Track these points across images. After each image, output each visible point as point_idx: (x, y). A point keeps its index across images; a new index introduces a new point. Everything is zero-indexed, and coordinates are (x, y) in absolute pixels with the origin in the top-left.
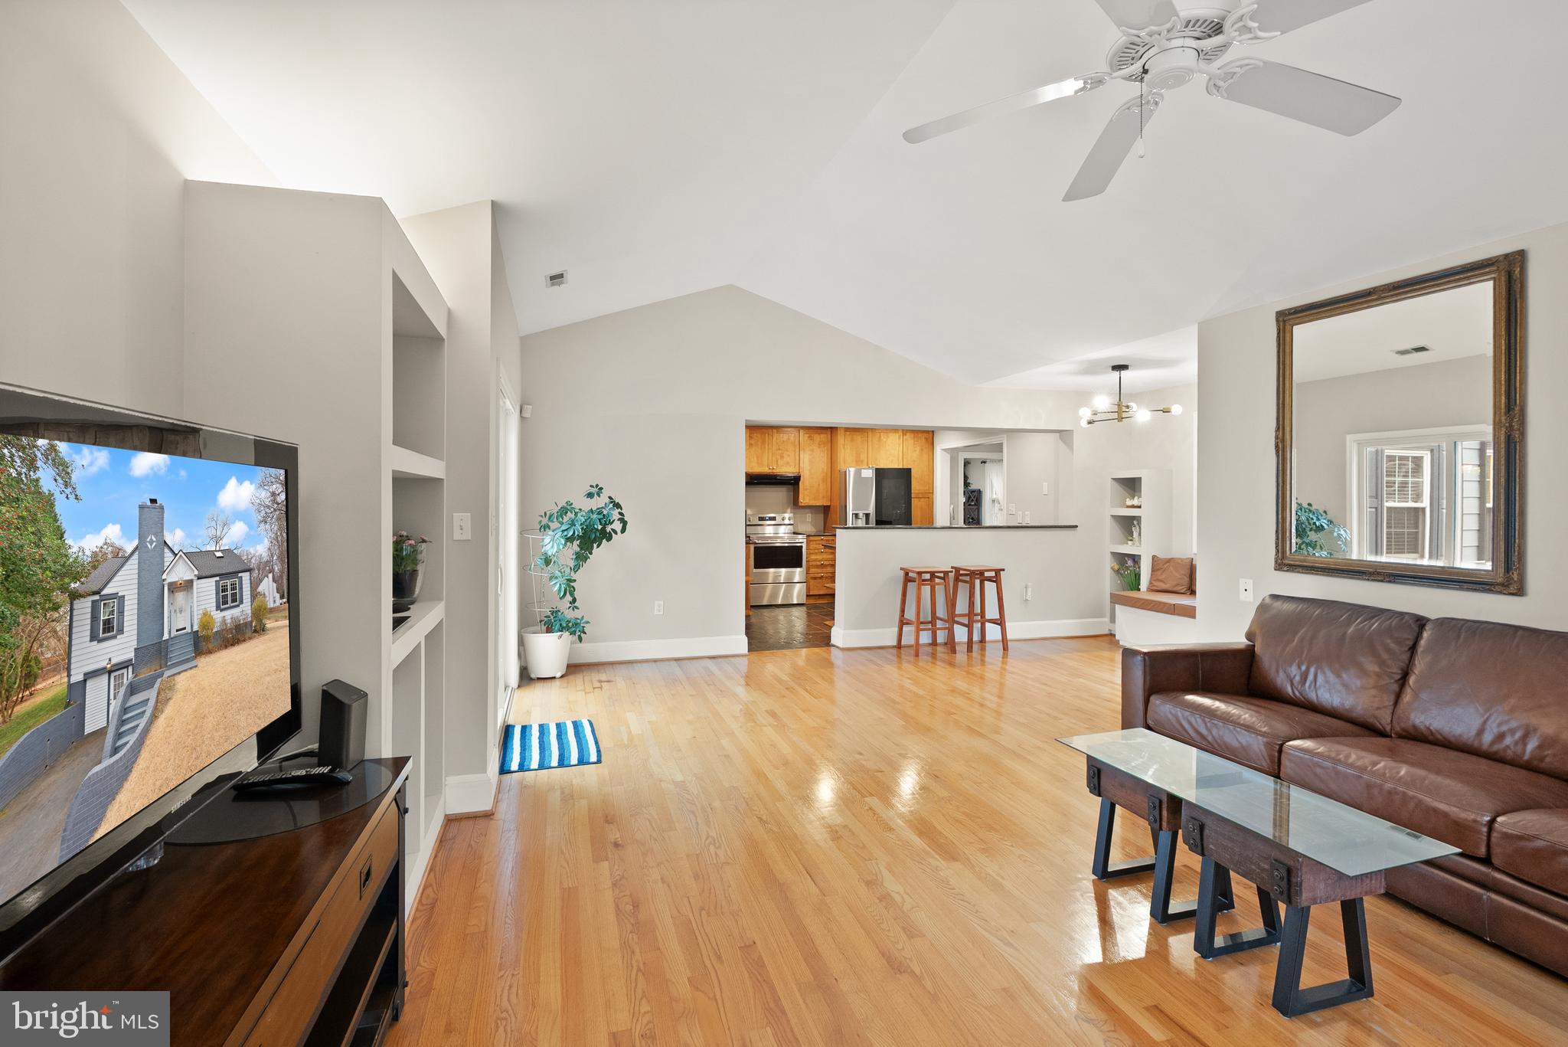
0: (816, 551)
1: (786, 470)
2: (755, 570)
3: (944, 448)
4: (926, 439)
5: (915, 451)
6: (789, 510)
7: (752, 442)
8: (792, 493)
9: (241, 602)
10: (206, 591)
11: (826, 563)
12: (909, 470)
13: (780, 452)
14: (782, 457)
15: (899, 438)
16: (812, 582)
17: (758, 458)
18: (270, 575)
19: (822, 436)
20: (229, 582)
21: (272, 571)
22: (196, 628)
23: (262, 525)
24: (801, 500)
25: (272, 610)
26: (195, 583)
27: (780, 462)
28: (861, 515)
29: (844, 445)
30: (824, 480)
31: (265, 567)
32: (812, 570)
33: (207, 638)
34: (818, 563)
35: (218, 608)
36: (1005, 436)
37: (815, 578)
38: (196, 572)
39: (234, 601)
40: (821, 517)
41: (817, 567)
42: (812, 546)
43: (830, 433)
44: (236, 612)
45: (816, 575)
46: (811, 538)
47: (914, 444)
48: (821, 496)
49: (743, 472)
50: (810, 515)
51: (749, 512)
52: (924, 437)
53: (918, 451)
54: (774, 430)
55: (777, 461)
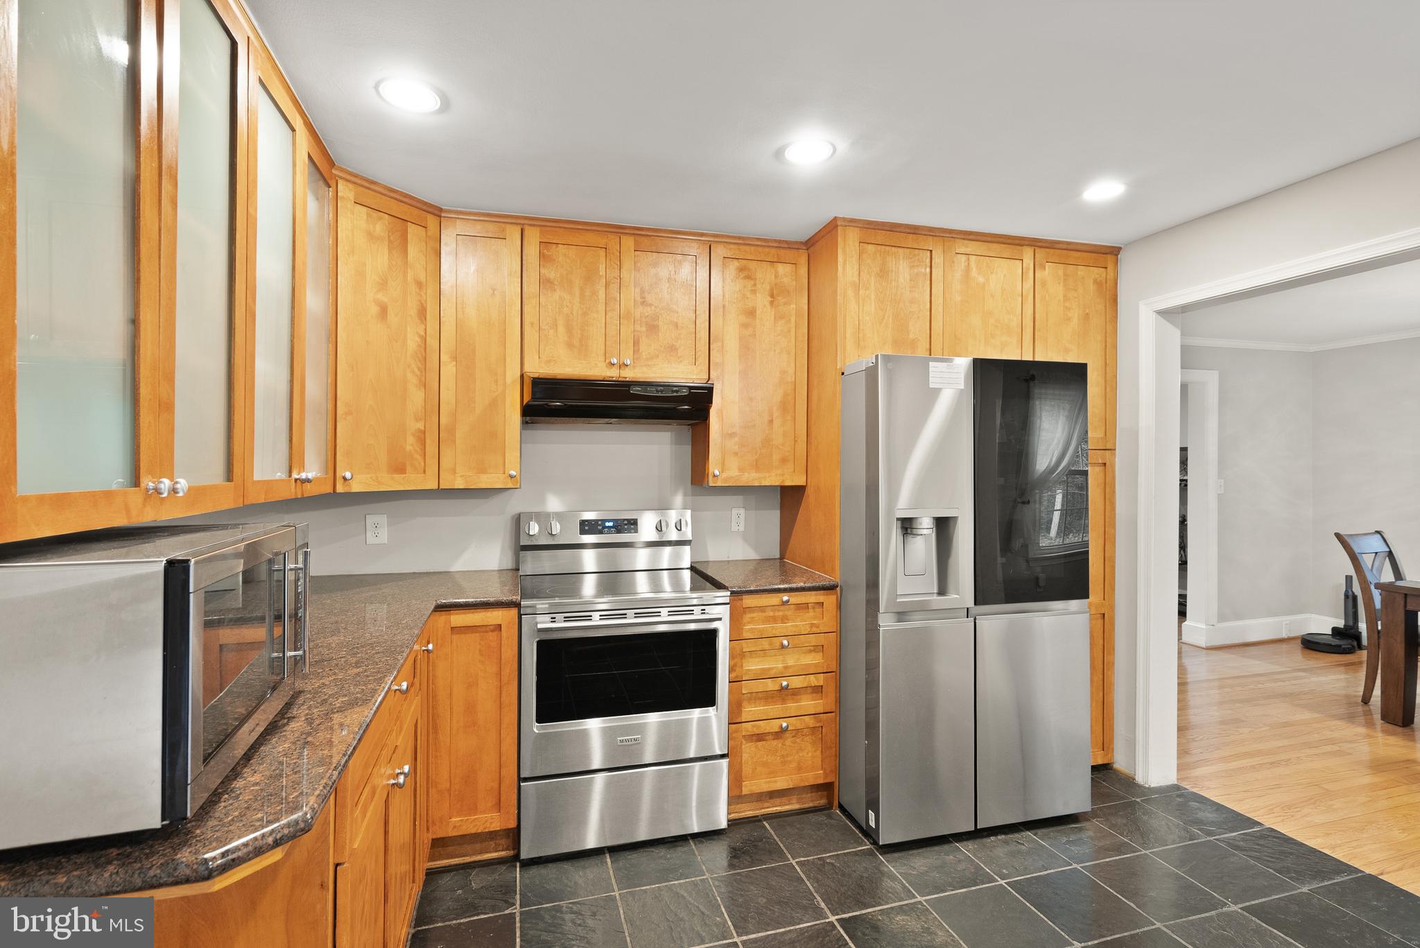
0: (765, 644)
1: (666, 369)
2: (536, 728)
4: (1099, 282)
6: (679, 499)
7: (550, 273)
8: (688, 449)
11: (797, 682)
14: (651, 328)
16: (748, 751)
17: (569, 330)
19: (783, 264)
24: (714, 467)
27: (646, 347)
29: (857, 288)
30: (786, 406)
32: (750, 711)
34: (771, 686)
37: (760, 737)
40: (773, 517)
41: (768, 697)
42: (748, 629)
43: (803, 260)
45: (765, 727)
46: (749, 601)
47: (1066, 298)
48: (776, 457)
49: (513, 374)
50: (742, 511)
51: (554, 504)
52: (1095, 281)
53: (1075, 321)
54: (628, 242)
55: (636, 343)
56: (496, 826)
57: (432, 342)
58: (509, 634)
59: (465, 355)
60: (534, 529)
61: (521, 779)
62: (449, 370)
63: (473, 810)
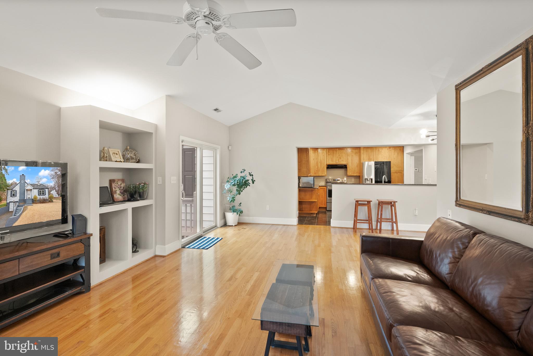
1: (343, 163)
2: (328, 198)
3: (407, 153)
4: (400, 149)
5: (395, 154)
6: (345, 177)
7: (329, 153)
8: (345, 171)
9: (45, 195)
10: (35, 192)
12: (390, 162)
13: (340, 157)
14: (340, 158)
15: (388, 149)
17: (331, 159)
18: (55, 190)
19: (356, 150)
20: (42, 191)
21: (55, 189)
22: (32, 198)
23: (52, 179)
24: (348, 173)
25: (55, 198)
26: (32, 190)
27: (340, 160)
28: (369, 179)
29: (364, 154)
30: (357, 166)
31: (53, 188)
33: (36, 201)
35: (38, 195)
36: (423, 147)
38: (33, 188)
39: (43, 194)
40: (358, 179)
43: (358, 149)
44: (44, 197)
47: (394, 152)
48: (356, 172)
49: (325, 164)
50: (354, 179)
51: (330, 178)
52: (399, 149)
53: (396, 154)
54: (338, 149)
55: (339, 160)
56: (324, 207)
57: (318, 161)
58: (325, 189)
59: (321, 163)
60: (328, 180)
61: (327, 203)
62: (319, 164)
63: (322, 205)
